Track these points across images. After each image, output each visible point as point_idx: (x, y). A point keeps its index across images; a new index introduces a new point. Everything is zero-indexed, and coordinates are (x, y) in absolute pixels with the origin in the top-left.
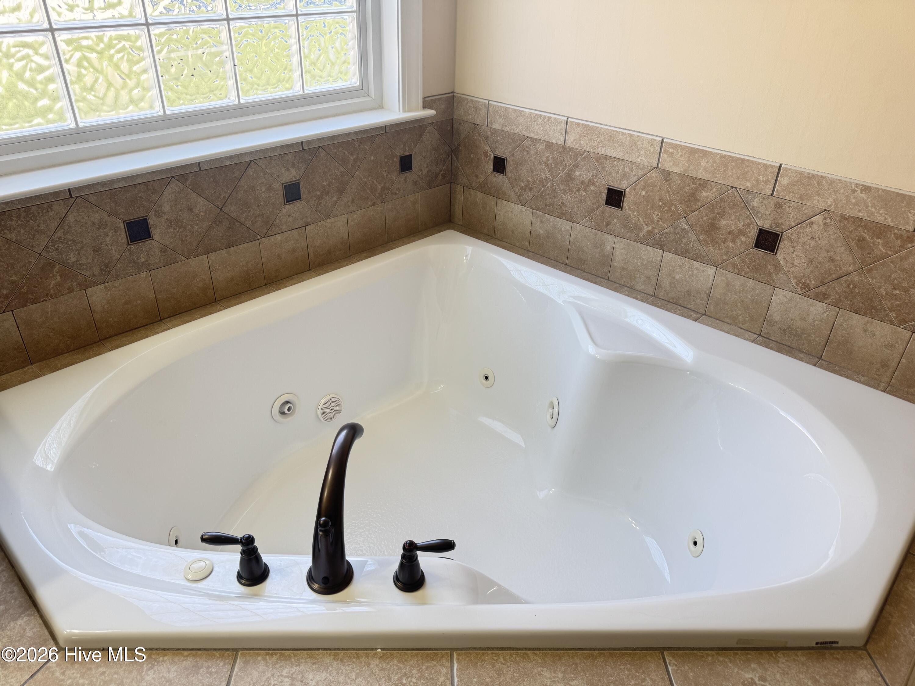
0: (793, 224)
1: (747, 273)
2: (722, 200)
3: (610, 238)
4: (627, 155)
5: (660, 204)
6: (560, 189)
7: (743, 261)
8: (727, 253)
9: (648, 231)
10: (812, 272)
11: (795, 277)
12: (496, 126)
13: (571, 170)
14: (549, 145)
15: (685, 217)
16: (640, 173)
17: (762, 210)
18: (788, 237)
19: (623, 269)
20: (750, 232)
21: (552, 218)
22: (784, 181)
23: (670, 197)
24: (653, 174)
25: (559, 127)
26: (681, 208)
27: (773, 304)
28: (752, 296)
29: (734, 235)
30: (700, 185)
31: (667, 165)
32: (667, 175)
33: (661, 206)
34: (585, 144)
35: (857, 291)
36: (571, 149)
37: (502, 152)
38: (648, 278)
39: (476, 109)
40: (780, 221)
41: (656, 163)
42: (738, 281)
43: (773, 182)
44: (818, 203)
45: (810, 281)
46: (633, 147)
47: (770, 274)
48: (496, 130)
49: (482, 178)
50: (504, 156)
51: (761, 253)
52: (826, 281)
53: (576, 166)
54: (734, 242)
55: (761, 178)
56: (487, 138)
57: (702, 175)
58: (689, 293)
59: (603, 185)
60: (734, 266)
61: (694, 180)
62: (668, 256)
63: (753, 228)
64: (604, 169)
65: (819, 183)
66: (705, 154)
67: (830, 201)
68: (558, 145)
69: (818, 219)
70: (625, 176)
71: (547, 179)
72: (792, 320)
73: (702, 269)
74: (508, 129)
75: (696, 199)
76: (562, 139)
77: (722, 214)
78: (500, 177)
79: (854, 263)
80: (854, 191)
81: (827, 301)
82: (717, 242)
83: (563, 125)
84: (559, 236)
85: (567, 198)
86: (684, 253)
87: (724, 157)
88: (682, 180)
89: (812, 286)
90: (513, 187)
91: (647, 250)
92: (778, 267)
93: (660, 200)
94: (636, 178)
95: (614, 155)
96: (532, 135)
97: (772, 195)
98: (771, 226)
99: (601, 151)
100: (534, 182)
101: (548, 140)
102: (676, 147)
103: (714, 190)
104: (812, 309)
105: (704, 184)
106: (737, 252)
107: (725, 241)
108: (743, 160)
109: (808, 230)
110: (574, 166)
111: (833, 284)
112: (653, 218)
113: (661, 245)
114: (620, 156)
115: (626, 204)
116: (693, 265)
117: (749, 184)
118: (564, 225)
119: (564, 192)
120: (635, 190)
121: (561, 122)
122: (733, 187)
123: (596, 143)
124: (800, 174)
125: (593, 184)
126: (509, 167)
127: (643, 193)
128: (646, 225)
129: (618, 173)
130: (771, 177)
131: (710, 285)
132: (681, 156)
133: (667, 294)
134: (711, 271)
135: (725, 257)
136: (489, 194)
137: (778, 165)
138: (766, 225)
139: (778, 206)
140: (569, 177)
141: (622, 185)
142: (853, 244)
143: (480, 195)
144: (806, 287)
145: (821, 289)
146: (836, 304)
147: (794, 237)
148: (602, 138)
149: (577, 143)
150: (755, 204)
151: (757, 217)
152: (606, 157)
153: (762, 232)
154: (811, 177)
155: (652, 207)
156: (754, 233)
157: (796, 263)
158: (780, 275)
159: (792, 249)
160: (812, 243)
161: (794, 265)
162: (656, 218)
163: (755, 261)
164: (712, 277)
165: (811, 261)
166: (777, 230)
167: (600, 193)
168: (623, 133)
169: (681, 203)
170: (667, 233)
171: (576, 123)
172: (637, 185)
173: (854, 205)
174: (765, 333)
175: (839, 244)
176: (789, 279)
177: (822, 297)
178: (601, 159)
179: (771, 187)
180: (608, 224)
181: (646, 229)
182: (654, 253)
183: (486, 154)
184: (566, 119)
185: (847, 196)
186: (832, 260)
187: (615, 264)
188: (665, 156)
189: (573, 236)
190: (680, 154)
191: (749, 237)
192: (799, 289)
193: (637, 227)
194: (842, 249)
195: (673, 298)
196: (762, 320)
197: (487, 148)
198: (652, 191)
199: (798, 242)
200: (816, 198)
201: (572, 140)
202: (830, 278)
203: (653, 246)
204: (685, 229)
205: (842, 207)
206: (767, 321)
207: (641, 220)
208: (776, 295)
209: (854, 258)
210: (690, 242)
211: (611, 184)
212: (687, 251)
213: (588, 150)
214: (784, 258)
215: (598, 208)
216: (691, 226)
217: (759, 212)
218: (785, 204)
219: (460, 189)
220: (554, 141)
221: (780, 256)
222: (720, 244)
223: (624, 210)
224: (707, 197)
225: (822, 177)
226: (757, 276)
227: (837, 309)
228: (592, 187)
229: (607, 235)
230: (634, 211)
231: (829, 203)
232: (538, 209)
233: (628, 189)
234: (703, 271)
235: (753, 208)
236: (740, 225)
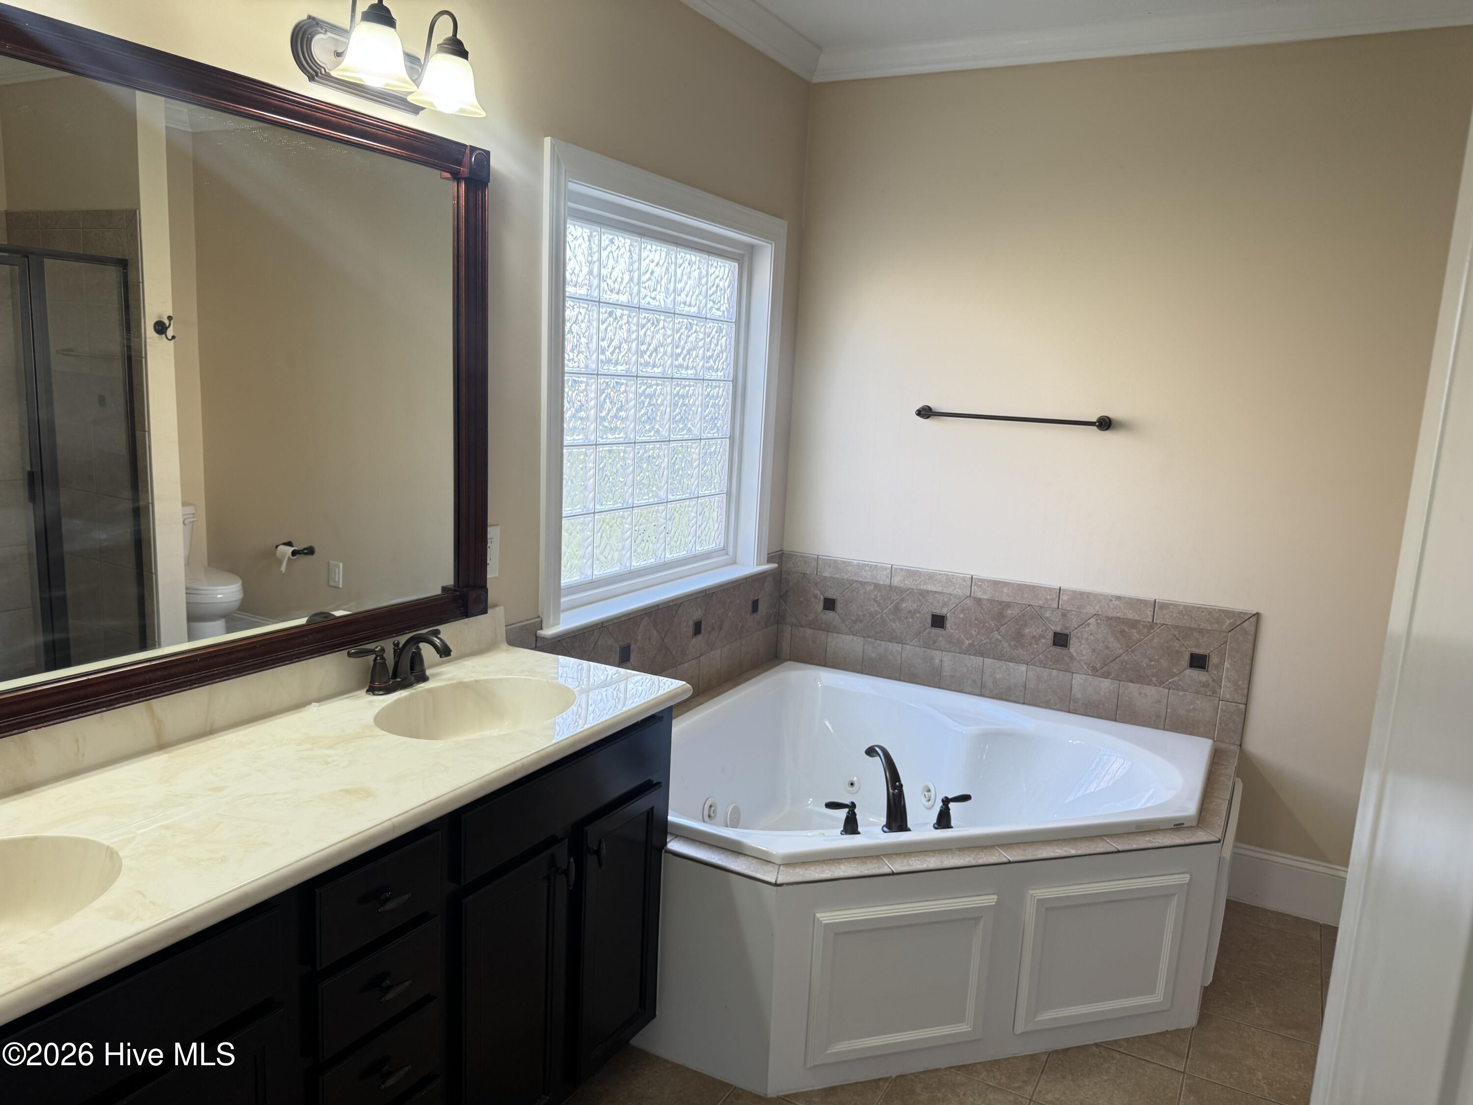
0: (1077, 626)
1: (1051, 665)
2: (1023, 615)
3: (938, 653)
4: (945, 589)
5: (976, 622)
6: (889, 619)
7: (1046, 657)
8: (1033, 653)
9: (969, 644)
10: (1096, 658)
11: (1085, 664)
12: (827, 574)
13: (898, 603)
14: (877, 586)
15: (997, 630)
16: (957, 601)
17: (1053, 619)
18: (1075, 635)
19: (952, 677)
20: (1048, 635)
21: (883, 643)
22: (1064, 598)
23: (983, 616)
24: (968, 601)
25: (885, 572)
26: (993, 624)
27: (1074, 686)
28: (1057, 682)
29: (1036, 639)
30: (1005, 606)
31: (979, 594)
32: (979, 601)
33: (977, 624)
34: (909, 583)
35: (1128, 666)
36: (896, 587)
37: (830, 595)
38: (974, 681)
39: (805, 563)
40: (1067, 625)
41: (969, 593)
42: (1045, 673)
43: (1057, 599)
44: (1090, 610)
45: (1096, 664)
46: (950, 583)
47: (1068, 664)
48: (825, 578)
49: (811, 616)
50: (834, 597)
51: (1058, 650)
52: (1107, 663)
53: (903, 600)
54: (1037, 644)
55: (1048, 597)
56: (816, 584)
57: (1006, 599)
58: (1009, 688)
59: (928, 612)
60: (1041, 662)
61: (1000, 603)
62: (988, 661)
63: (1049, 632)
64: (927, 600)
65: (1088, 597)
66: (1005, 584)
67: (1097, 608)
68: (884, 585)
69: (1093, 620)
70: (945, 604)
71: (877, 612)
72: (1090, 695)
73: (1016, 667)
74: (837, 576)
75: (1004, 617)
76: (888, 580)
77: (1025, 625)
78: (830, 614)
79: (1122, 648)
80: (1111, 600)
81: (1111, 677)
82: (1024, 646)
83: (889, 571)
84: (891, 657)
85: (896, 625)
86: (1000, 657)
87: (1019, 585)
88: (991, 603)
89: (1098, 668)
90: (843, 621)
91: (970, 659)
92: (1072, 658)
93: (976, 619)
94: (954, 605)
95: (934, 589)
96: (861, 579)
97: (1058, 608)
98: (1062, 629)
99: (923, 587)
100: (864, 615)
101: (875, 581)
102: (983, 581)
103: (1016, 609)
104: (1102, 685)
105: (1008, 605)
106: (1041, 651)
107: (1030, 644)
108: (1034, 586)
109: (1087, 629)
110: (900, 600)
111: (1112, 664)
112: (972, 634)
113: (981, 653)
114: (940, 590)
115: (948, 625)
116: (1009, 666)
117: (1040, 602)
118: (895, 647)
119: (894, 621)
120: (954, 614)
121: (886, 569)
122: (1029, 605)
123: (918, 582)
124: (1074, 592)
125: (919, 612)
126: (839, 606)
127: (962, 616)
128: (967, 639)
129: (939, 603)
130: (1055, 596)
131: (1024, 679)
132: (988, 587)
133: (992, 692)
134: (1023, 668)
135: (1032, 656)
136: (820, 629)
137: (1058, 588)
138: (1058, 629)
139: (1064, 615)
140: (897, 609)
141: (944, 611)
142: (1118, 635)
143: (809, 631)
144: (1094, 669)
145: (1105, 669)
146: (1117, 678)
147: (1079, 635)
148: (923, 578)
149: (901, 583)
150: (1048, 615)
151: (1051, 624)
152: (928, 592)
153: (1056, 634)
154: (1082, 594)
155: (970, 625)
156: (1050, 636)
157: (1084, 653)
158: (1075, 663)
159: (1079, 644)
160: (1092, 638)
161: (1083, 655)
162: (974, 634)
163: (1055, 656)
164: (1025, 673)
165: (1094, 650)
166: (1066, 632)
167: (926, 619)
168: (940, 574)
169: (992, 620)
170: (985, 644)
171: (900, 569)
172: (955, 610)
173: (1113, 609)
174: (1073, 710)
175: (1110, 636)
176: (1081, 665)
177: (1106, 675)
178: (924, 594)
179: (1056, 602)
180: (934, 642)
181: (967, 642)
182: (976, 661)
183: (815, 596)
184: (890, 566)
185: (1107, 604)
186: (1107, 647)
187: (945, 674)
188: (975, 587)
189: (904, 656)
190: (987, 585)
191: (1047, 639)
192: (1090, 672)
193: (960, 642)
194: (1112, 639)
195: (997, 695)
196: (1068, 699)
197: (817, 592)
198: (968, 614)
199: (1082, 638)
200: (1088, 607)
201: (896, 581)
202: (1109, 661)
203: (975, 655)
204: (998, 639)
205: (1106, 611)
206: (1073, 700)
207: (962, 636)
208: (1075, 679)
209: (1121, 645)
210: (1004, 648)
211: (934, 611)
212: (1003, 655)
213: (911, 587)
214: (1075, 651)
215: (925, 630)
216: (1003, 636)
217: (1051, 621)
218: (1068, 613)
219: (787, 628)
220: (881, 583)
221: (1072, 650)
222: (1027, 647)
223: (947, 630)
224: (1012, 614)
225: (1089, 593)
226: (1059, 666)
227: (1119, 682)
228: (918, 615)
229: (934, 651)
230: (956, 629)
231: (1097, 610)
232: (869, 637)
233: (949, 614)
234: (1018, 669)
235: (1047, 618)
236: (1039, 631)
